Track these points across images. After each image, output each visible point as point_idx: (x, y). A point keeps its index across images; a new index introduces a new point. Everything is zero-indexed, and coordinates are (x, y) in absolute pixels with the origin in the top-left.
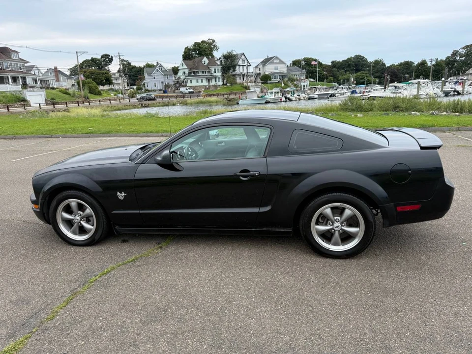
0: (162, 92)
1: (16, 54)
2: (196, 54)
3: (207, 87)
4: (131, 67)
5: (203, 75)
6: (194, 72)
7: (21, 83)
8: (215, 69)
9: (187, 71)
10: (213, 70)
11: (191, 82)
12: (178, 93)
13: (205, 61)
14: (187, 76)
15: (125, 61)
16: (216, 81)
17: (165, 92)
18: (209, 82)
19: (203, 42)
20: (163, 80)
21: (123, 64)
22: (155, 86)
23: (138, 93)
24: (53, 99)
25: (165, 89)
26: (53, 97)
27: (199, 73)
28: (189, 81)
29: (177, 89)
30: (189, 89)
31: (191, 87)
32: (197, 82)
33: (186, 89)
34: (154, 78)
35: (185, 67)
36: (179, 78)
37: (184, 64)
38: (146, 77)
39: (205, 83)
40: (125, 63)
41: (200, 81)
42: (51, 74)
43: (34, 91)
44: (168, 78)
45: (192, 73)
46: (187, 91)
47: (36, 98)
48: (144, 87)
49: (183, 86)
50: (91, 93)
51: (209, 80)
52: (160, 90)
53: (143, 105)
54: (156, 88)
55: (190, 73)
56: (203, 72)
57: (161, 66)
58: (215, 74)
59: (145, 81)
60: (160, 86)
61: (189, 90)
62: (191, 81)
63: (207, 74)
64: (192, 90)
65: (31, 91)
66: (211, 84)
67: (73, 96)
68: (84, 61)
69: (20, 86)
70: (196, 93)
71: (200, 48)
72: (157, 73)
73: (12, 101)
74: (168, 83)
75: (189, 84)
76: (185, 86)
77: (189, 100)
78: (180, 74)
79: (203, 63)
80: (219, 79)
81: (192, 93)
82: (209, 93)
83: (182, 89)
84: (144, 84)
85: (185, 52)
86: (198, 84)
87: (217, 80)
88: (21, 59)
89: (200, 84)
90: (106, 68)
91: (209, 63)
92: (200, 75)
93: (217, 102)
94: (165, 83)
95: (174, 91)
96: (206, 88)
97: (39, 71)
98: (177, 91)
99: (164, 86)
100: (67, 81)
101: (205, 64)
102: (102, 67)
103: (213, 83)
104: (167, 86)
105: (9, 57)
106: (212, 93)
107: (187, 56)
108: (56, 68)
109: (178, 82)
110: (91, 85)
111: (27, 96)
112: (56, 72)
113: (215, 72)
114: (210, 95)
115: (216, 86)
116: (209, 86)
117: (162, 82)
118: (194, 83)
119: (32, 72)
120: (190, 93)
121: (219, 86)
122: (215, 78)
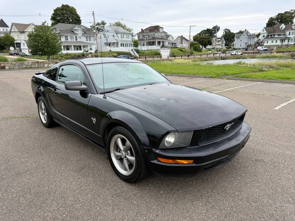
0: (245, 49)
1: (162, 29)
2: (278, 21)
3: (280, 46)
4: (230, 34)
5: (279, 37)
6: (271, 35)
7: (161, 45)
8: (290, 33)
9: (266, 35)
10: (288, 33)
11: (267, 43)
12: (256, 50)
13: (282, 27)
14: (265, 38)
15: (227, 30)
16: (288, 42)
17: (246, 50)
18: (282, 42)
19: (286, 12)
20: (247, 42)
21: (226, 32)
22: (241, 46)
23: (228, 51)
24: (173, 54)
25: (247, 48)
26: (174, 52)
27: (275, 36)
28: (266, 42)
29: (256, 48)
30: (265, 47)
31: (266, 46)
32: (272, 42)
33: (262, 48)
34: (241, 40)
35: (265, 32)
36: (260, 40)
37: (265, 30)
38: (235, 40)
39: (279, 43)
40: (227, 31)
41: (274, 41)
42: (179, 39)
43: (165, 49)
44: (251, 40)
45: (270, 36)
46: (262, 49)
47: (165, 53)
48: (233, 47)
49: (261, 46)
50: (195, 50)
51: (282, 40)
52: (243, 49)
53: (222, 58)
54: (240, 47)
55: (268, 36)
56: (279, 35)
57: (247, 32)
58: (289, 36)
59: (234, 43)
60: (244, 46)
61: (264, 49)
62: (267, 41)
63: (282, 37)
64: (266, 48)
65: (163, 49)
66: (284, 44)
67: (184, 52)
68: (202, 31)
69: (160, 47)
70: (270, 50)
71: (282, 17)
72: (243, 37)
73: (154, 54)
74: (250, 44)
75: (265, 44)
76: (263, 45)
77: (258, 55)
78: (261, 37)
79: (281, 28)
80: (292, 39)
81: (266, 50)
82: (279, 50)
83: (259, 48)
84: (233, 45)
85: (269, 22)
86: (272, 44)
87: (290, 40)
88: (164, 32)
89: (274, 43)
90: (215, 34)
91: (285, 28)
92: (276, 37)
93: (281, 57)
94: (248, 44)
95: (253, 49)
96: (278, 47)
97: (173, 38)
98: (255, 49)
99: (247, 46)
100: (186, 43)
101: (282, 29)
102: (212, 34)
103: (286, 42)
104: (249, 46)
105: (158, 31)
106: (282, 50)
107: (271, 24)
108: (182, 36)
109: (258, 43)
110: (196, 45)
111: (161, 52)
112: (182, 38)
113: (289, 35)
114: (280, 52)
115: (287, 46)
116: (282, 46)
117: (246, 43)
118: (270, 43)
119: (169, 39)
120: (264, 50)
121: (291, 45)
122: (289, 39)
